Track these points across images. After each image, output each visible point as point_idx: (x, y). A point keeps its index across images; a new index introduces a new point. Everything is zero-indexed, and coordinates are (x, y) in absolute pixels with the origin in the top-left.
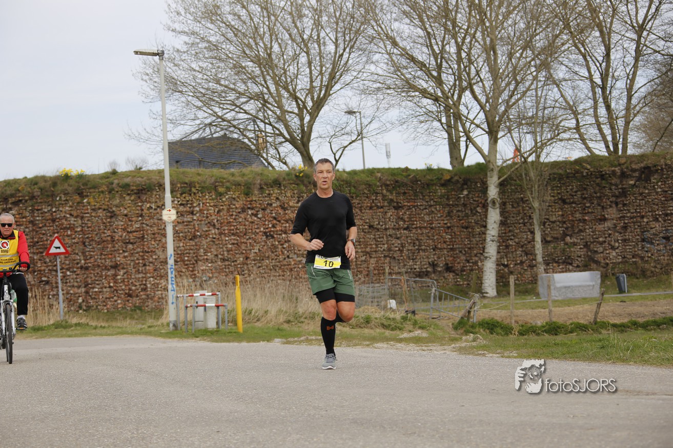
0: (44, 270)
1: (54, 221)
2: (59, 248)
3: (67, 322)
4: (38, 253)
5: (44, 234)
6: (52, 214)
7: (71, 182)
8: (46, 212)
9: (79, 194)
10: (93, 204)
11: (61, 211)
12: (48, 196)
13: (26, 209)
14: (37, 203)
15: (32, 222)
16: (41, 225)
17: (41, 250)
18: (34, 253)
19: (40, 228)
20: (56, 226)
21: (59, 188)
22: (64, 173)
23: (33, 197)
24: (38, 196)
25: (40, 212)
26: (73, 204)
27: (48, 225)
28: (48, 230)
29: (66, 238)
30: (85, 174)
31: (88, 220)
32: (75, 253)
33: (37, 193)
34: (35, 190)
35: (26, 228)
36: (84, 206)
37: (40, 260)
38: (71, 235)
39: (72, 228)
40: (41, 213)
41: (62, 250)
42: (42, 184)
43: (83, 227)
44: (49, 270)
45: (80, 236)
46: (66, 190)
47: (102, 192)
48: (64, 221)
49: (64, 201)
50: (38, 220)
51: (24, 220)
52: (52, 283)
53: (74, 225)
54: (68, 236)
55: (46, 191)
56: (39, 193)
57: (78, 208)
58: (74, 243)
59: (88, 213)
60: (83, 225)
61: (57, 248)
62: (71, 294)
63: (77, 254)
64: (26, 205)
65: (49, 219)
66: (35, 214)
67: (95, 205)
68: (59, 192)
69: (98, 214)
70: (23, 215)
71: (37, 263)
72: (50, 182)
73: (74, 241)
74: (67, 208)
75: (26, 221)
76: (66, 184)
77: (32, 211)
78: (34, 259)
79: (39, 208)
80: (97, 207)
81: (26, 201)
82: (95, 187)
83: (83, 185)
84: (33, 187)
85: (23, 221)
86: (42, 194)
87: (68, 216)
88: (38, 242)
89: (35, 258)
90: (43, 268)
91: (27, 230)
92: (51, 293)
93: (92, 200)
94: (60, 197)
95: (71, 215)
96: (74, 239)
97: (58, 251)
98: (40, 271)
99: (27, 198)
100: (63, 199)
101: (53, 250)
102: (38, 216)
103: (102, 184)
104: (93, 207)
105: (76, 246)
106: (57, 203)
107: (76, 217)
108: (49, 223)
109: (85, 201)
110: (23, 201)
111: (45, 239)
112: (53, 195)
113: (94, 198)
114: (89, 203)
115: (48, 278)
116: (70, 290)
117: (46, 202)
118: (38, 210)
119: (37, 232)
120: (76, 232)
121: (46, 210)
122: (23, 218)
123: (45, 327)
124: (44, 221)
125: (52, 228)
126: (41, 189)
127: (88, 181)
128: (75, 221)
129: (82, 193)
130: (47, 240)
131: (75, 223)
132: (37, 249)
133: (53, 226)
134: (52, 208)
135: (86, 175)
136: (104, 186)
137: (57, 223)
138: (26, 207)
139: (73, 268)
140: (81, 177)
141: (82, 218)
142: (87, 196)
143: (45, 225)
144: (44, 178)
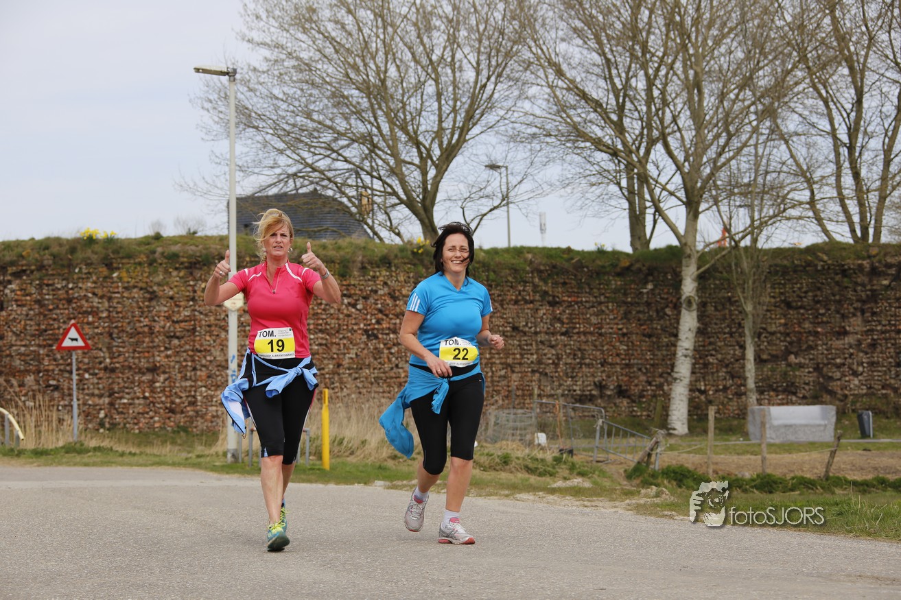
0: (53, 370)
1: (69, 301)
2: (76, 340)
3: (82, 445)
4: (44, 346)
5: (54, 320)
6: (67, 292)
7: (97, 248)
8: (59, 289)
9: (106, 265)
10: (126, 280)
11: (81, 288)
12: (63, 266)
13: (31, 284)
14: (47, 275)
15: (38, 302)
16: (51, 307)
17: (50, 342)
18: (39, 346)
19: (50, 310)
20: (73, 309)
21: (80, 255)
22: (87, 235)
23: (41, 267)
24: (50, 266)
25: (50, 288)
26: (98, 278)
27: (61, 306)
28: (62, 314)
29: (86, 327)
30: (116, 237)
31: (118, 303)
32: (97, 349)
33: (48, 261)
34: (45, 257)
35: (31, 309)
36: (112, 283)
37: (48, 355)
38: (94, 322)
39: (94, 312)
40: (53, 290)
41: (80, 343)
42: (55, 249)
43: (110, 312)
44: (60, 370)
45: (106, 325)
46: (89, 258)
47: (140, 264)
48: (83, 302)
49: (86, 274)
50: (48, 300)
51: (28, 298)
52: (63, 389)
53: (98, 308)
54: (88, 323)
55: (61, 259)
56: (51, 262)
57: (105, 284)
58: (97, 334)
59: (118, 293)
60: (111, 309)
61: (72, 340)
62: (90, 405)
63: (101, 350)
64: (32, 277)
65: (64, 299)
66: (44, 291)
67: (128, 282)
68: (79, 261)
69: (133, 295)
70: (27, 292)
71: (43, 359)
72: (67, 247)
73: (96, 331)
74: (89, 284)
75: (31, 301)
76: (90, 251)
77: (40, 286)
78: (39, 354)
79: (50, 282)
80: (131, 284)
81: (32, 272)
82: (129, 257)
83: (113, 252)
84: (42, 253)
85: (26, 300)
86: (54, 263)
87: (90, 295)
88: (46, 331)
89: (41, 352)
90: (51, 367)
91: (32, 312)
92: (62, 403)
93: (124, 274)
94: (80, 269)
95: (94, 294)
96: (97, 328)
97: (74, 344)
98: (47, 371)
99: (33, 267)
100: (84, 271)
101: (67, 343)
102: (48, 294)
103: (140, 252)
104: (126, 285)
105: (99, 339)
106: (75, 277)
107: (102, 297)
108: (63, 305)
109: (115, 275)
110: (28, 272)
111: (56, 326)
112: (70, 266)
113: (128, 271)
114: (120, 278)
115: (58, 381)
116: (87, 400)
117: (59, 275)
118: (48, 285)
119: (45, 316)
120: (100, 318)
121: (59, 286)
122: (27, 295)
123: (51, 450)
124: (56, 301)
125: (66, 311)
126: (54, 256)
127: (121, 247)
128: (99, 303)
129: (111, 264)
130: (59, 328)
131: (100, 305)
132: (45, 340)
133: (68, 309)
134: (68, 283)
135: (118, 239)
136: (142, 256)
137: (74, 305)
138: (32, 280)
139: (94, 368)
140: (110, 241)
141: (110, 299)
142: (118, 269)
143: (57, 307)
144: (58, 241)
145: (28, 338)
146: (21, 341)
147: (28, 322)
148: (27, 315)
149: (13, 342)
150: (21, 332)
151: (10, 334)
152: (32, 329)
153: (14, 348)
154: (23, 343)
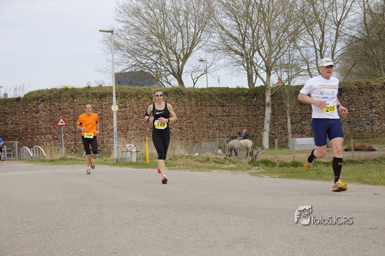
0: (55, 133)
1: (60, 110)
2: (63, 122)
3: (66, 158)
4: (52, 125)
5: (55, 116)
6: (59, 106)
7: (69, 91)
8: (57, 106)
9: (72, 97)
10: (79, 102)
11: (64, 105)
12: (58, 98)
13: (47, 104)
14: (52, 101)
15: (50, 110)
16: (54, 112)
17: (54, 123)
18: (51, 125)
19: (54, 113)
20: (61, 112)
21: (63, 94)
22: (65, 87)
23: (50, 98)
24: (53, 98)
25: (54, 105)
26: (69, 102)
27: (57, 111)
28: (58, 114)
29: (66, 118)
30: (75, 88)
31: (76, 110)
32: (70, 125)
33: (53, 96)
34: (51, 95)
35: (47, 113)
36: (74, 103)
37: (53, 128)
38: (69, 116)
39: (69, 113)
40: (55, 106)
41: (64, 124)
42: (55, 92)
43: (74, 113)
44: (58, 133)
45: (73, 117)
46: (66, 95)
47: (83, 96)
48: (65, 110)
49: (65, 100)
50: (53, 109)
51: (46, 109)
52: (59, 139)
53: (70, 112)
54: (67, 117)
55: (57, 96)
56: (53, 97)
57: (72, 104)
58: (70, 120)
59: (76, 106)
60: (74, 112)
61: (61, 122)
62: (68, 144)
63: (71, 126)
64: (47, 102)
65: (58, 109)
66: (52, 106)
67: (80, 103)
68: (63, 96)
69: (81, 107)
70: (46, 107)
71: (52, 129)
72: (59, 91)
73: (69, 119)
74: (67, 104)
75: (47, 110)
76: (66, 93)
77: (50, 105)
78: (51, 128)
79: (54, 103)
80: (81, 103)
81: (47, 100)
82: (80, 94)
83: (74, 93)
84: (50, 94)
85: (46, 110)
86: (55, 97)
87: (67, 107)
88: (53, 120)
89: (51, 127)
90: (55, 132)
91: (48, 114)
92: (59, 144)
93: (78, 100)
94: (63, 99)
95: (68, 107)
96: (70, 118)
97: (62, 124)
98: (53, 133)
99: (48, 99)
100: (65, 99)
101: (60, 124)
102: (53, 107)
103: (83, 93)
104: (79, 104)
105: (70, 122)
106: (62, 101)
107: (71, 108)
108: (58, 111)
109: (75, 100)
110: (46, 100)
111: (56, 118)
112: (60, 98)
113: (79, 99)
114: (77, 101)
115: (57, 136)
116: (67, 143)
117: (57, 101)
118: (53, 104)
119: (52, 115)
120: (71, 115)
121: (57, 105)
122: (46, 108)
123: (56, 160)
124: (56, 110)
125: (59, 113)
126: (55, 95)
127: (77, 91)
128: (70, 110)
129: (74, 97)
130: (57, 119)
131: (70, 111)
132: (52, 123)
133: (60, 112)
134: (60, 104)
135: (76, 88)
136: (84, 94)
137: (62, 111)
138: (47, 103)
139: (69, 132)
140: (73, 89)
141: (74, 108)
142: (76, 98)
143: (56, 112)
144: (56, 89)
145: (47, 122)
146: (45, 123)
147: (47, 117)
148: (46, 115)
149: (42, 124)
150: (44, 120)
151: (41, 121)
152: (48, 119)
153: (42, 126)
154: (45, 124)
